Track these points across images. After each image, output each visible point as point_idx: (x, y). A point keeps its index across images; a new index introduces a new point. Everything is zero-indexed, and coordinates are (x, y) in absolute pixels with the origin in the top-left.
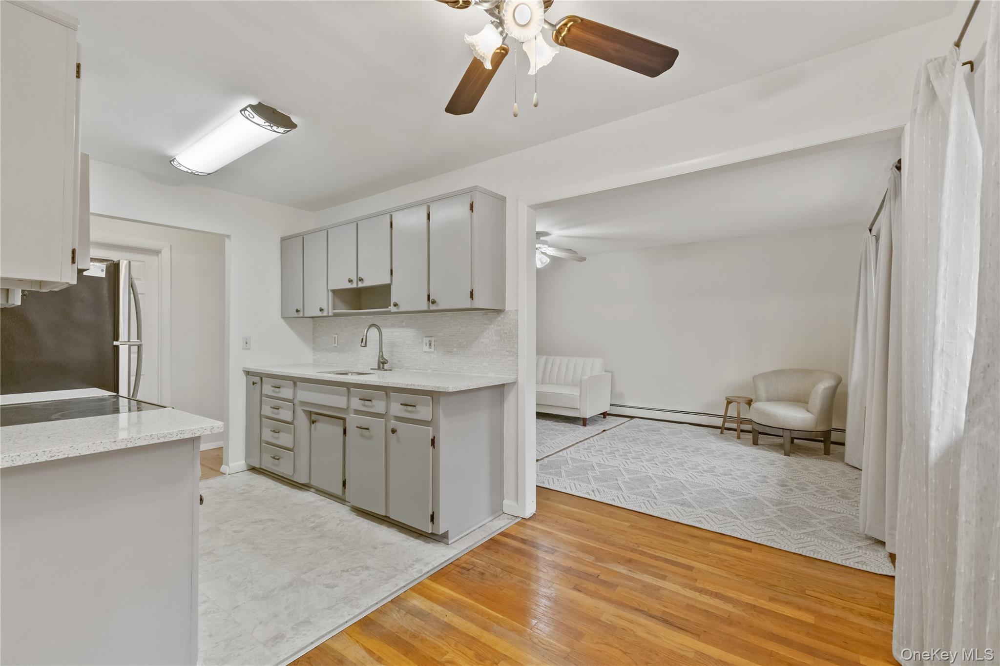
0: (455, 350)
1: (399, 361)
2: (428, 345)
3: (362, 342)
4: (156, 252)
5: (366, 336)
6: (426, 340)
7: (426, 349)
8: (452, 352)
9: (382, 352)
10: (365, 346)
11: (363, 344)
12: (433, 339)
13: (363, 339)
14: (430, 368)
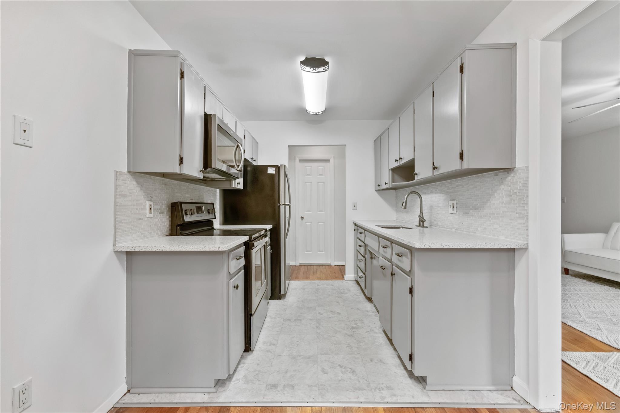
0: (471, 211)
1: (435, 220)
2: (452, 207)
3: (402, 205)
4: (328, 161)
5: (406, 200)
6: (451, 203)
7: (451, 210)
8: (468, 213)
9: (422, 212)
10: (405, 208)
11: (403, 206)
12: (455, 202)
13: (403, 203)
14: (454, 228)
